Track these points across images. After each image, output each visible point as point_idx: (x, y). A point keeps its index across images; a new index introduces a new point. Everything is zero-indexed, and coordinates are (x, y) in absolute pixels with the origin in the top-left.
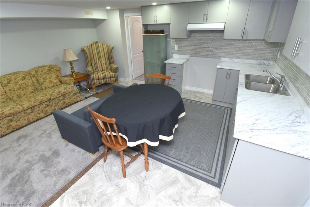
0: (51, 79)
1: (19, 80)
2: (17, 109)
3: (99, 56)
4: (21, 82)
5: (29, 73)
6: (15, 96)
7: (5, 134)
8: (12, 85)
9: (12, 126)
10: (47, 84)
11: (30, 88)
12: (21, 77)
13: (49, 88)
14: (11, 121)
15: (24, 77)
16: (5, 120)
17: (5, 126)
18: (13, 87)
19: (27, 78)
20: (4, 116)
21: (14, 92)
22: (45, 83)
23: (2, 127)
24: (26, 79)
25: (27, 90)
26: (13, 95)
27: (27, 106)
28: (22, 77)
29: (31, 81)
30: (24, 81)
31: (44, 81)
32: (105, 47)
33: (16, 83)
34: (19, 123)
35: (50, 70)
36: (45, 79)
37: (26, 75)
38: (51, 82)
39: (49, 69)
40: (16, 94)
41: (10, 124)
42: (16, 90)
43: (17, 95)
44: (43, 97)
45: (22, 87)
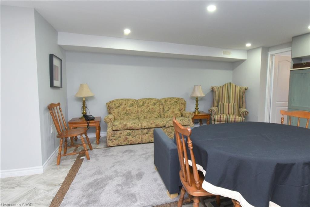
0: (174, 110)
1: (150, 105)
2: (136, 125)
3: (228, 98)
4: (151, 107)
5: (159, 101)
6: (143, 117)
7: (121, 144)
8: (144, 107)
9: (128, 140)
10: (170, 113)
11: (156, 113)
13: (169, 117)
14: (129, 134)
15: (155, 103)
16: (125, 132)
17: (124, 137)
18: (145, 109)
19: (157, 104)
20: (126, 128)
21: (143, 113)
22: (168, 112)
23: (122, 137)
24: (156, 105)
25: (153, 114)
27: (145, 125)
28: (154, 103)
29: (158, 108)
30: (153, 107)
31: (168, 110)
32: (238, 89)
33: (148, 106)
34: (134, 139)
35: (176, 102)
36: (169, 108)
37: (157, 102)
38: (173, 112)
39: (177, 101)
40: (144, 115)
41: (128, 137)
42: (145, 112)
45: (151, 111)
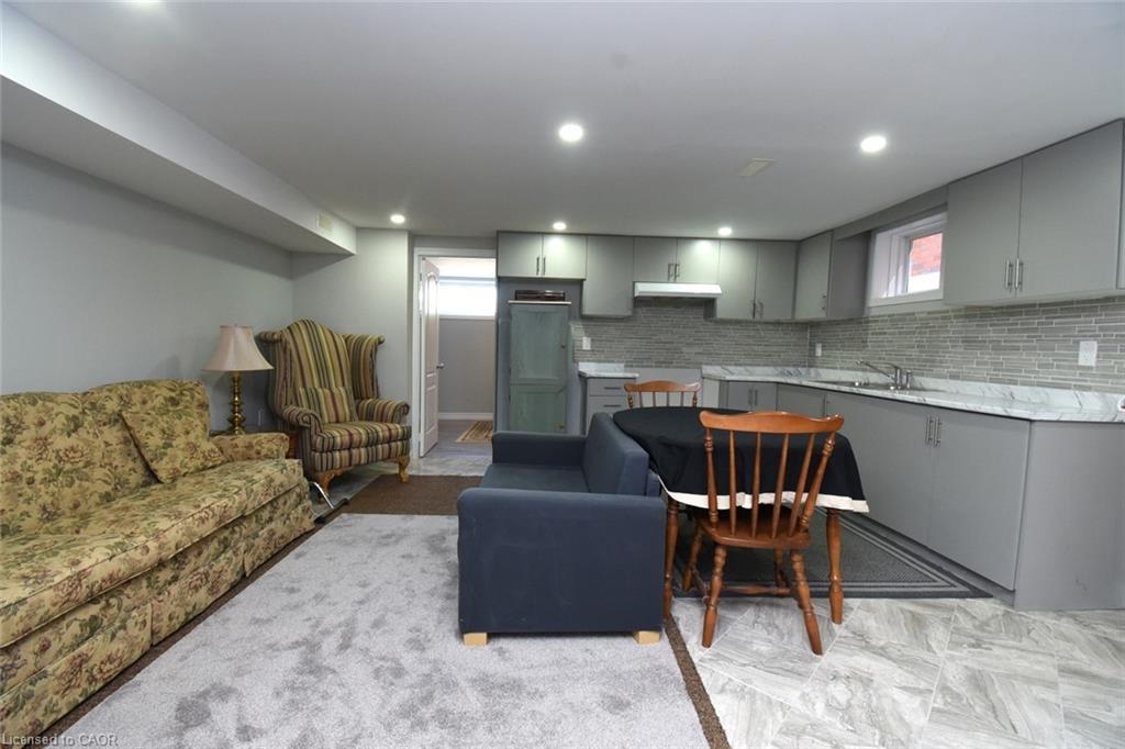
0: (192, 437)
1: (54, 431)
2: (136, 555)
3: (322, 370)
4: (61, 442)
5: (89, 402)
6: (36, 514)
7: (52, 718)
8: (22, 453)
9: (92, 663)
10: (181, 455)
11: (99, 473)
12: (62, 419)
14: (93, 627)
15: (75, 418)
16: (68, 626)
17: (62, 664)
18: (29, 462)
19: (86, 424)
21: (28, 491)
22: (169, 451)
23: (50, 669)
24: (80, 429)
25: (86, 484)
26: (24, 507)
27: (179, 537)
28: (67, 418)
29: (99, 442)
30: (73, 441)
31: (168, 445)
32: (341, 343)
33: (43, 443)
34: (118, 647)
35: (174, 402)
36: (168, 436)
37: (84, 413)
38: (193, 448)
39: (173, 395)
40: (40, 501)
41: (84, 648)
42: (39, 477)
43: (44, 509)
44: (226, 500)
45: (68, 466)
